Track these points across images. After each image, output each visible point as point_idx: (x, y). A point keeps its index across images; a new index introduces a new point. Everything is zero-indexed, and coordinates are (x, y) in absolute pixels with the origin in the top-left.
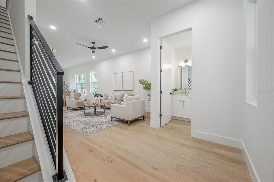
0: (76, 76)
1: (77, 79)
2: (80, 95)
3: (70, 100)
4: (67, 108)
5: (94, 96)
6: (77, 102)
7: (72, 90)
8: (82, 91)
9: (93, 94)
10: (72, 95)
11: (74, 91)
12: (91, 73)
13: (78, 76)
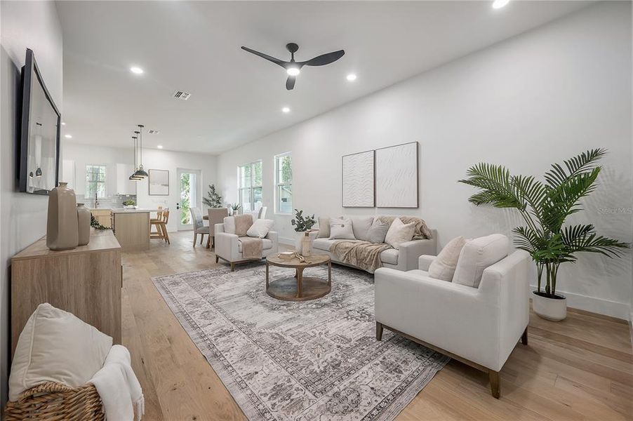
0: (238, 168)
1: (241, 178)
2: (249, 221)
3: (224, 236)
4: (217, 259)
5: (296, 226)
6: (243, 245)
7: (229, 205)
8: (253, 207)
9: (293, 222)
10: (230, 220)
11: (236, 209)
12: (275, 160)
13: (243, 169)
